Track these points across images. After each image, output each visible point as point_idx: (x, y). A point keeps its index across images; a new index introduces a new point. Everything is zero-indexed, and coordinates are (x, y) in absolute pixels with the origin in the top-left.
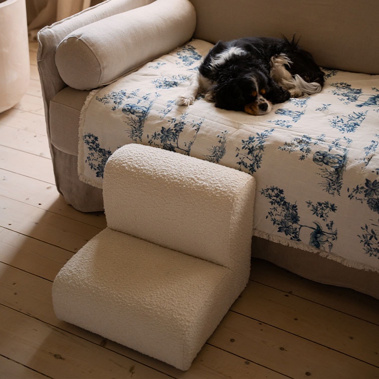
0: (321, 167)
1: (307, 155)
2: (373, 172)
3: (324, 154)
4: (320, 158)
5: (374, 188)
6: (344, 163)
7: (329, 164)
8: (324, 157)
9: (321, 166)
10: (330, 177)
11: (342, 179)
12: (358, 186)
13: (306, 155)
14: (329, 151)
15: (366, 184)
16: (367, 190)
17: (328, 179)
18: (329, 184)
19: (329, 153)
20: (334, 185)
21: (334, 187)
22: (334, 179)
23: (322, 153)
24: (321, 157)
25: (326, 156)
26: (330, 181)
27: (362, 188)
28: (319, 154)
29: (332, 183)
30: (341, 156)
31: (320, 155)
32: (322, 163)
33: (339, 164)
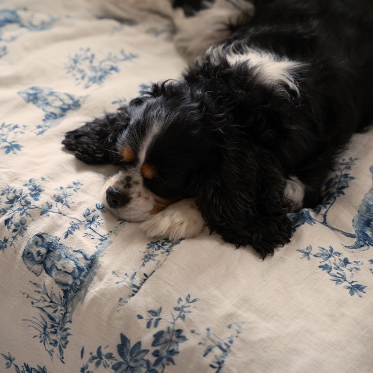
0: (36, 279)
1: (14, 238)
2: (140, 317)
3: (50, 244)
4: (39, 253)
5: (132, 364)
6: (86, 280)
7: (54, 273)
8: (49, 251)
9: (37, 275)
10: (50, 311)
11: (70, 322)
12: (100, 348)
13: (10, 240)
14: (66, 236)
15: (119, 346)
16: (120, 364)
17: (43, 314)
18: (45, 328)
19: (62, 241)
20: (55, 332)
21: (53, 337)
22: (58, 316)
23: (48, 240)
24: (43, 251)
25: (55, 249)
26: (48, 320)
27: (110, 356)
28: (40, 240)
29: (53, 326)
30: (85, 257)
31: (42, 246)
32: (40, 267)
33: (75, 278)
